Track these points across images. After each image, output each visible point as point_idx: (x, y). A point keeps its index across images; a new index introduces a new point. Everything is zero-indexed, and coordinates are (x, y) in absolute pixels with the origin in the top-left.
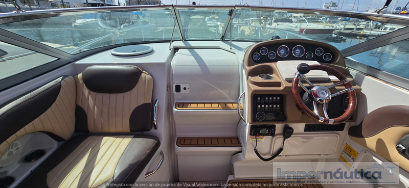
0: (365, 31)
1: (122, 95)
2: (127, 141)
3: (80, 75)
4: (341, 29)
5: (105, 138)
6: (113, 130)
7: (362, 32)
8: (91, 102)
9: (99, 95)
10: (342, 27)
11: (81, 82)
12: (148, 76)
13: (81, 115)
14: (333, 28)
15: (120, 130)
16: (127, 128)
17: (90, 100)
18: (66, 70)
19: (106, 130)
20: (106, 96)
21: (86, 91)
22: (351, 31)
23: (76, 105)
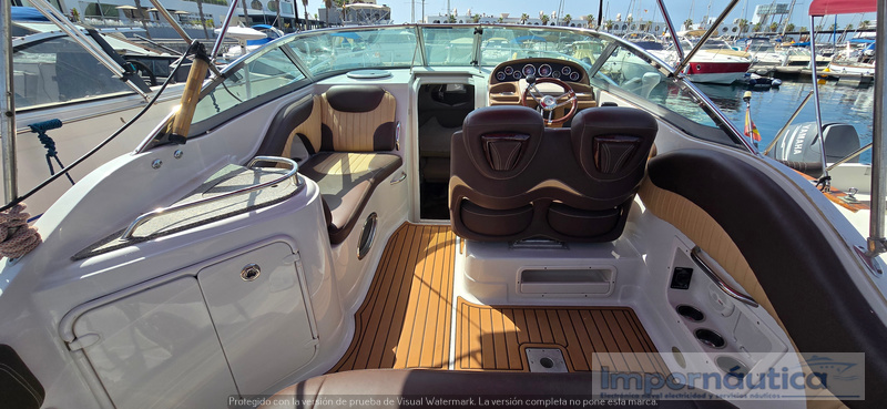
0: (832, 67)
1: (365, 113)
2: (372, 156)
3: (324, 95)
4: (780, 64)
5: (350, 154)
6: (357, 148)
7: (825, 70)
8: (336, 121)
9: (343, 114)
10: (783, 58)
11: (326, 101)
12: (391, 97)
13: (326, 132)
14: (749, 61)
15: (363, 148)
16: (371, 147)
17: (336, 119)
18: (310, 88)
19: (351, 148)
20: (350, 115)
21: (331, 111)
22: (801, 67)
23: (323, 125)
